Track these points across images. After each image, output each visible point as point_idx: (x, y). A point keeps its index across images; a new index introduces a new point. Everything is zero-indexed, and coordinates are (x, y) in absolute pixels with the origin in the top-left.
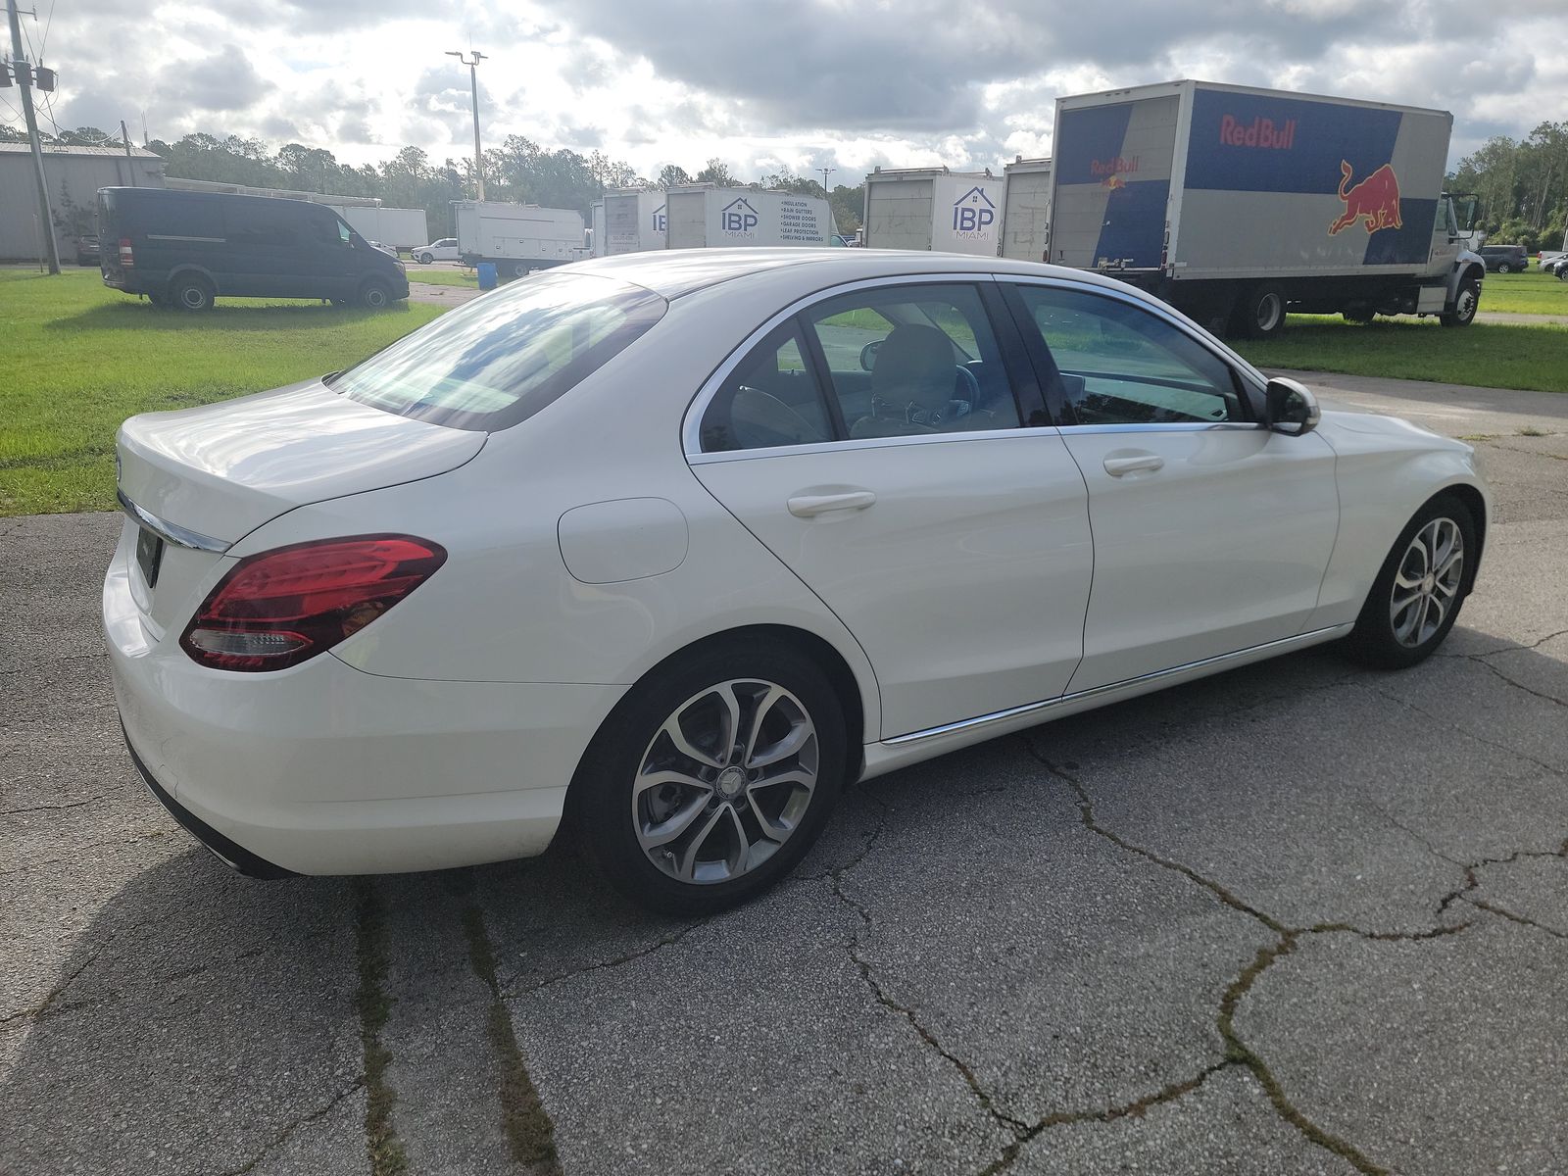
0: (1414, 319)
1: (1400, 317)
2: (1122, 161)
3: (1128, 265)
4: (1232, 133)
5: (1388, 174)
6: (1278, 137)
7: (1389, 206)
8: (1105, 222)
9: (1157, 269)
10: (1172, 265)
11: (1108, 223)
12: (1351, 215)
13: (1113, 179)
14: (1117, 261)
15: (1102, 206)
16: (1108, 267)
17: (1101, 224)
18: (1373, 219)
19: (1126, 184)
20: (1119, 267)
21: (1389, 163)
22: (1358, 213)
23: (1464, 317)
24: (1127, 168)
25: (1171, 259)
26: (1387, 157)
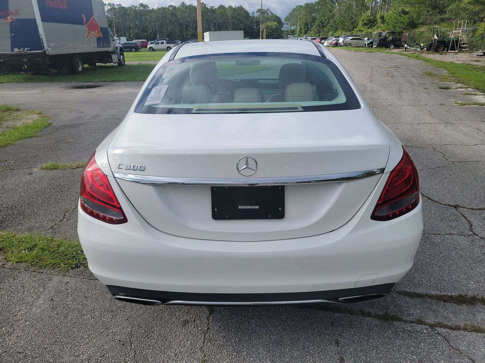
0: (112, 64)
1: (108, 64)
2: (10, 10)
3: (28, 50)
4: (49, 3)
5: (94, 19)
6: (63, 5)
7: (98, 30)
8: (11, 34)
9: (41, 51)
10: (47, 50)
11: (13, 35)
12: (89, 32)
13: (9, 18)
14: (22, 49)
15: (7, 28)
16: (19, 51)
17: (9, 35)
18: (95, 33)
19: (15, 20)
20: (24, 51)
21: (93, 15)
22: (91, 32)
23: (123, 63)
24: (14, 14)
25: (46, 47)
26: (92, 15)
